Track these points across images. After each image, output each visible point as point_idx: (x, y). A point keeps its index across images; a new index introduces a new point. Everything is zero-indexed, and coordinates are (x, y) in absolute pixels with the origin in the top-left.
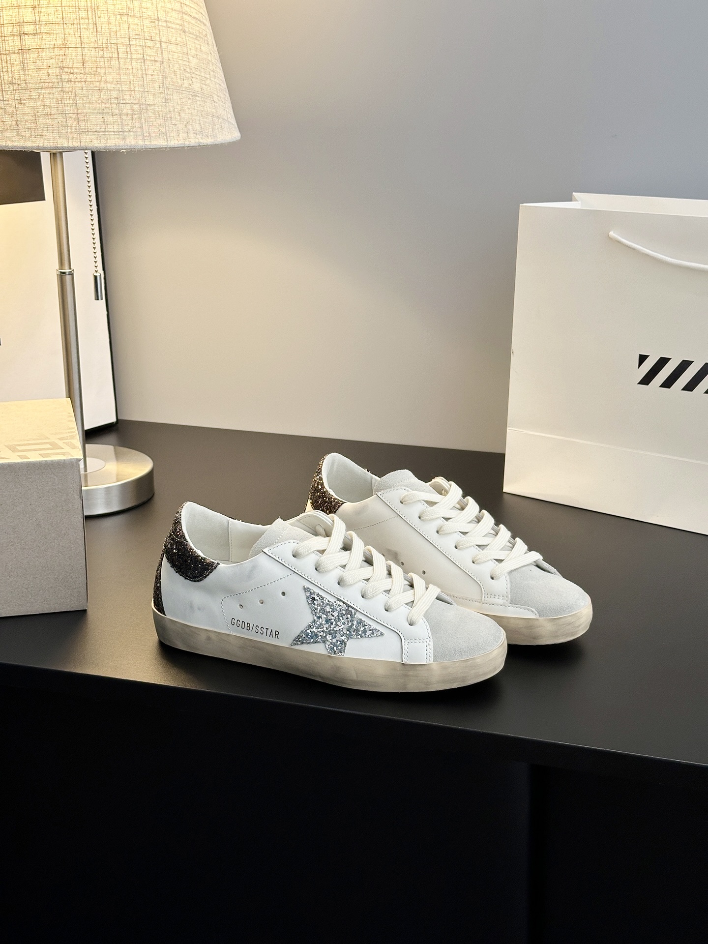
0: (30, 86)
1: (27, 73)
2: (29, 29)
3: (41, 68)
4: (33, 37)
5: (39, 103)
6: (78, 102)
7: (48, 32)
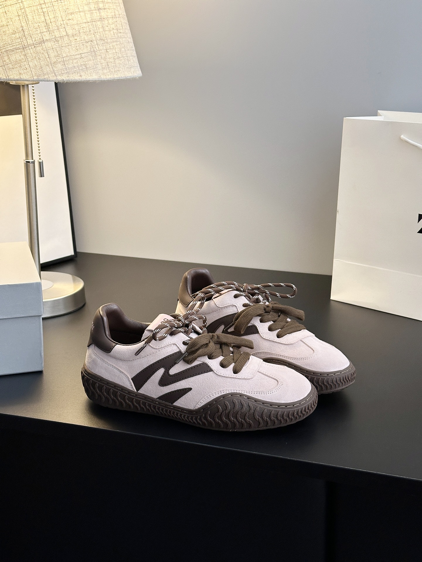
0: (109, 40)
1: (106, 33)
2: (101, 5)
3: (111, 29)
4: (104, 11)
5: (114, 51)
6: (126, 49)
7: (108, 8)
